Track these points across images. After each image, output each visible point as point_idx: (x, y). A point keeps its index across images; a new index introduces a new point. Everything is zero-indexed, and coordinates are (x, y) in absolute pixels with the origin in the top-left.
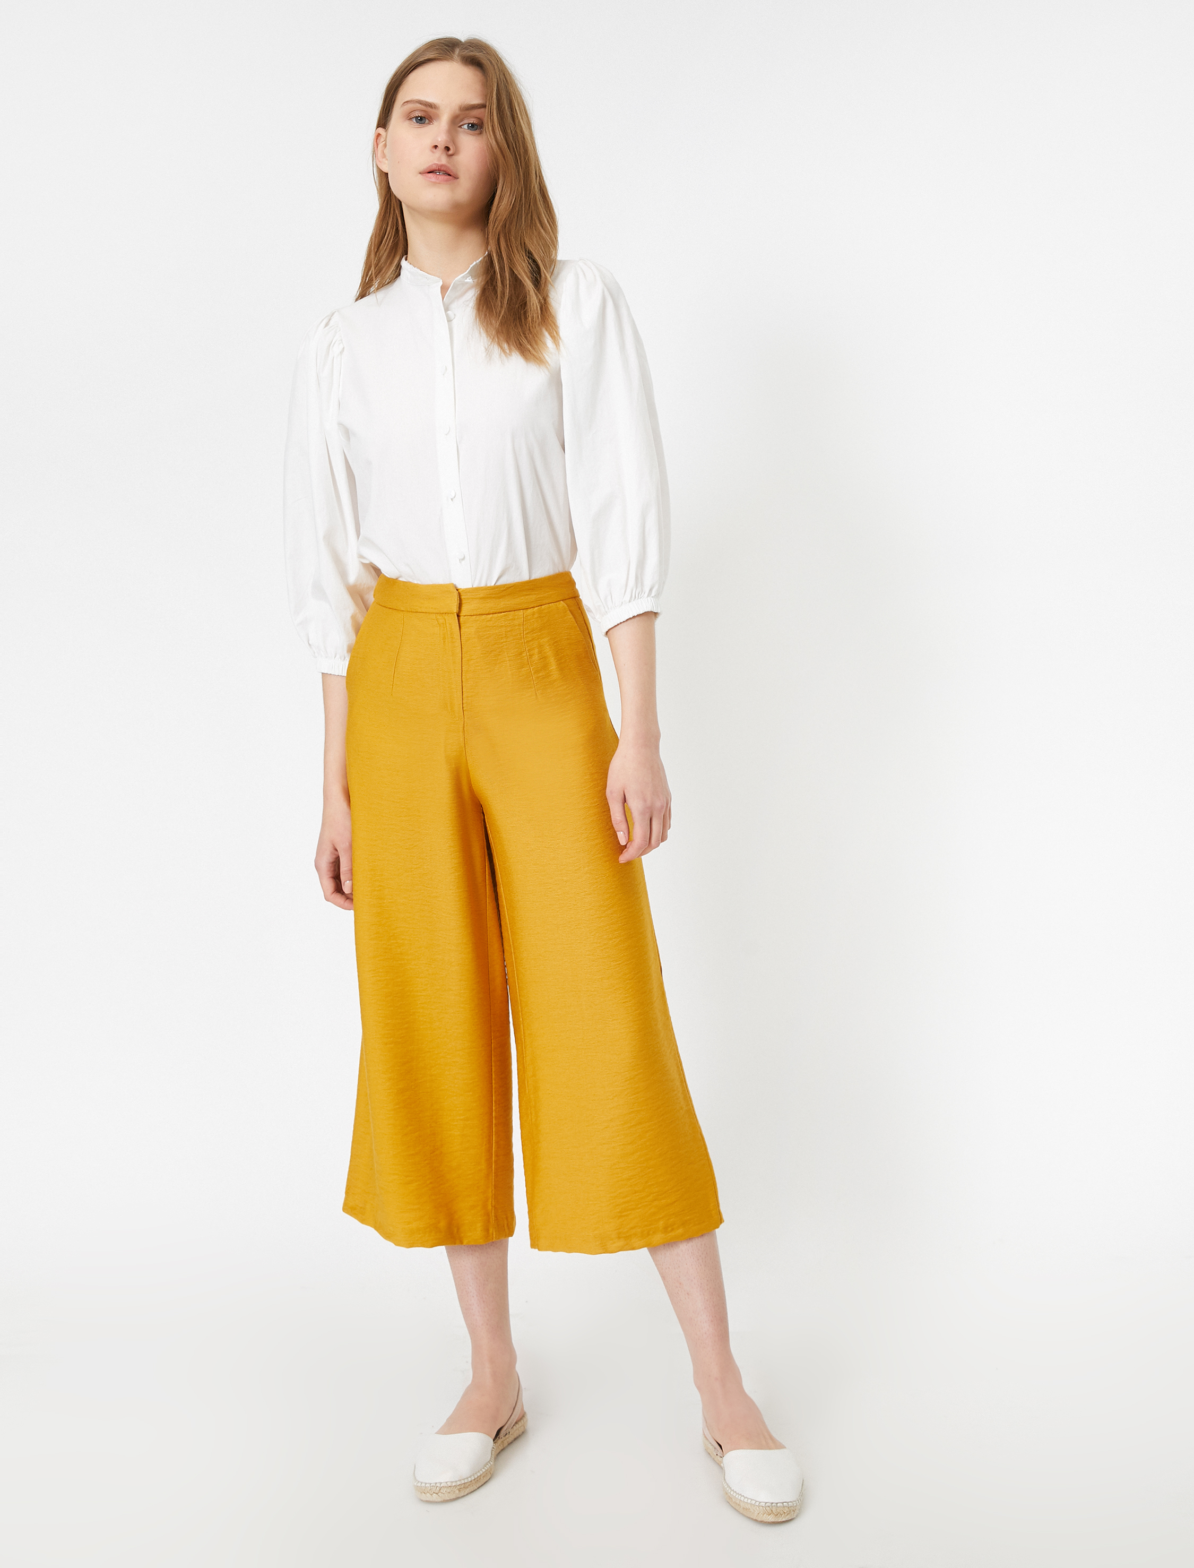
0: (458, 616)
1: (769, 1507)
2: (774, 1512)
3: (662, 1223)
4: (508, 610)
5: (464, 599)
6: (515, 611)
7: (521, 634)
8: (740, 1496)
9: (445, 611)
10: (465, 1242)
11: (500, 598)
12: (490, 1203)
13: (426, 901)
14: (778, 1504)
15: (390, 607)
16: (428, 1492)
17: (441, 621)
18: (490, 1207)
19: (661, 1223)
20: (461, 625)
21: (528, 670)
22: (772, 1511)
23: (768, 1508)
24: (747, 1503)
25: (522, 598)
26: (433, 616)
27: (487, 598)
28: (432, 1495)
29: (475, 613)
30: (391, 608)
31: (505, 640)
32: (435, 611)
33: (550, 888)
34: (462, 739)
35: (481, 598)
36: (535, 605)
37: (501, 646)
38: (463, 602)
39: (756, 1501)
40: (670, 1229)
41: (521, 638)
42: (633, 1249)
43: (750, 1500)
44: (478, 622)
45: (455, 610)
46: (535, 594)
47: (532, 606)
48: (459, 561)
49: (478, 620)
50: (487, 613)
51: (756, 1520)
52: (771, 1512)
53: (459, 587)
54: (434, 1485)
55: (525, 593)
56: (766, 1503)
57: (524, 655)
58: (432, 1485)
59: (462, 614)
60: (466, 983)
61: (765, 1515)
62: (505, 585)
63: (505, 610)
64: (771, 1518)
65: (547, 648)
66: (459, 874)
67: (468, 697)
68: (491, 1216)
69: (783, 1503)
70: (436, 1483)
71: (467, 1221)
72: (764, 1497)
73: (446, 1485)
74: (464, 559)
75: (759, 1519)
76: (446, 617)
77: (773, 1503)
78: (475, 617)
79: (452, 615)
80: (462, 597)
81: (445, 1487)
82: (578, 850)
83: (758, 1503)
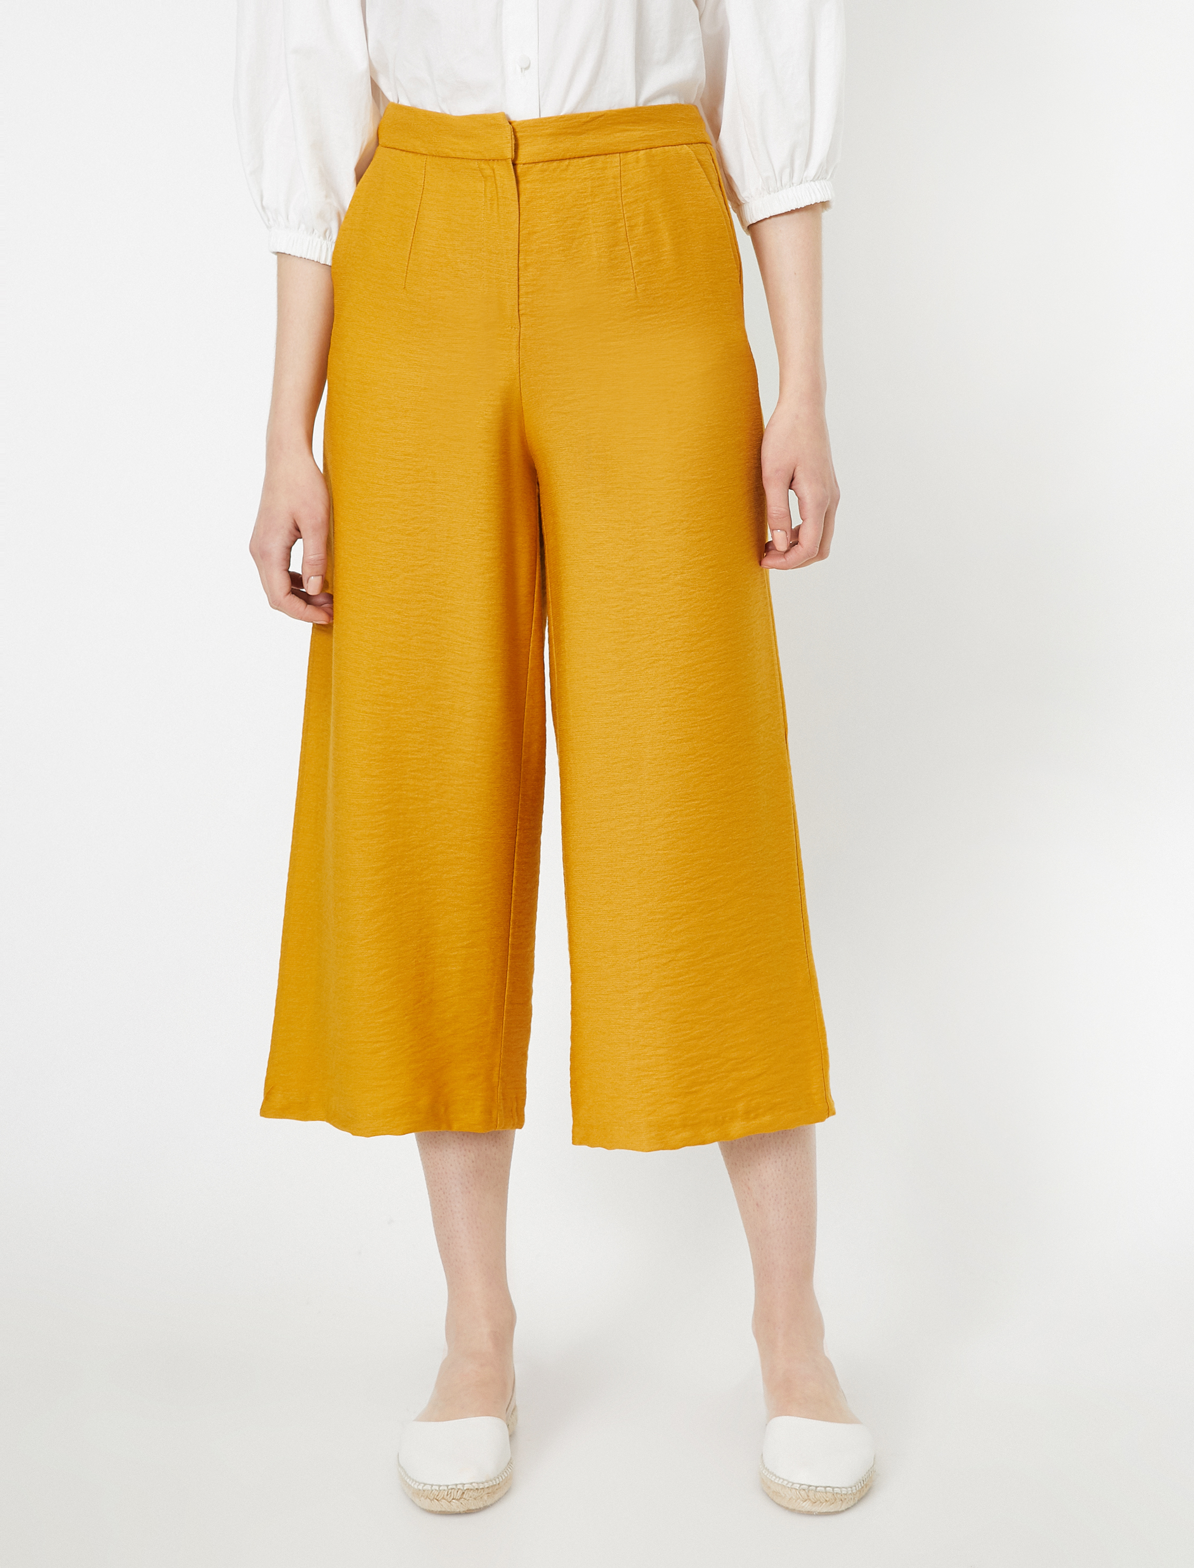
0: (514, 164)
1: (804, 1490)
2: (811, 1497)
3: (742, 1105)
4: (595, 153)
5: (522, 137)
6: (606, 154)
7: (617, 190)
8: (774, 1477)
9: (493, 156)
10: (456, 1127)
11: (580, 134)
12: (497, 1072)
13: (432, 618)
14: (818, 1488)
15: (404, 148)
16: (443, 1498)
17: (488, 172)
18: (496, 1079)
19: (740, 1106)
20: (520, 179)
21: (625, 249)
22: (808, 1496)
23: (802, 1492)
24: (778, 1484)
25: (618, 134)
26: (475, 165)
27: (560, 134)
28: (450, 1502)
29: (541, 159)
30: (404, 151)
31: (590, 201)
32: (476, 156)
33: (617, 606)
34: (515, 361)
35: (550, 135)
36: (640, 147)
37: (583, 209)
38: (520, 142)
39: (789, 1482)
40: (752, 1115)
41: (617, 197)
42: (703, 1143)
43: (781, 1480)
44: (547, 173)
45: (509, 154)
46: (639, 130)
47: (635, 148)
48: (520, 70)
49: (545, 170)
50: (560, 157)
51: (787, 1508)
52: (806, 1497)
53: (513, 118)
54: (454, 1487)
55: (624, 127)
56: (801, 1485)
57: (620, 225)
58: (449, 1487)
59: (521, 160)
60: (487, 743)
61: (799, 1500)
62: (589, 113)
63: (588, 153)
64: (807, 1506)
65: (660, 215)
66: (492, 575)
67: (527, 293)
68: (496, 1092)
69: (825, 1487)
70: (456, 1485)
71: (461, 1097)
72: (804, 1477)
73: (473, 1488)
74: (527, 68)
75: (791, 1507)
76: (495, 165)
77: (811, 1486)
78: (541, 164)
79: (504, 162)
80: (518, 135)
81: (471, 1489)
82: (671, 547)
83: (791, 1484)
